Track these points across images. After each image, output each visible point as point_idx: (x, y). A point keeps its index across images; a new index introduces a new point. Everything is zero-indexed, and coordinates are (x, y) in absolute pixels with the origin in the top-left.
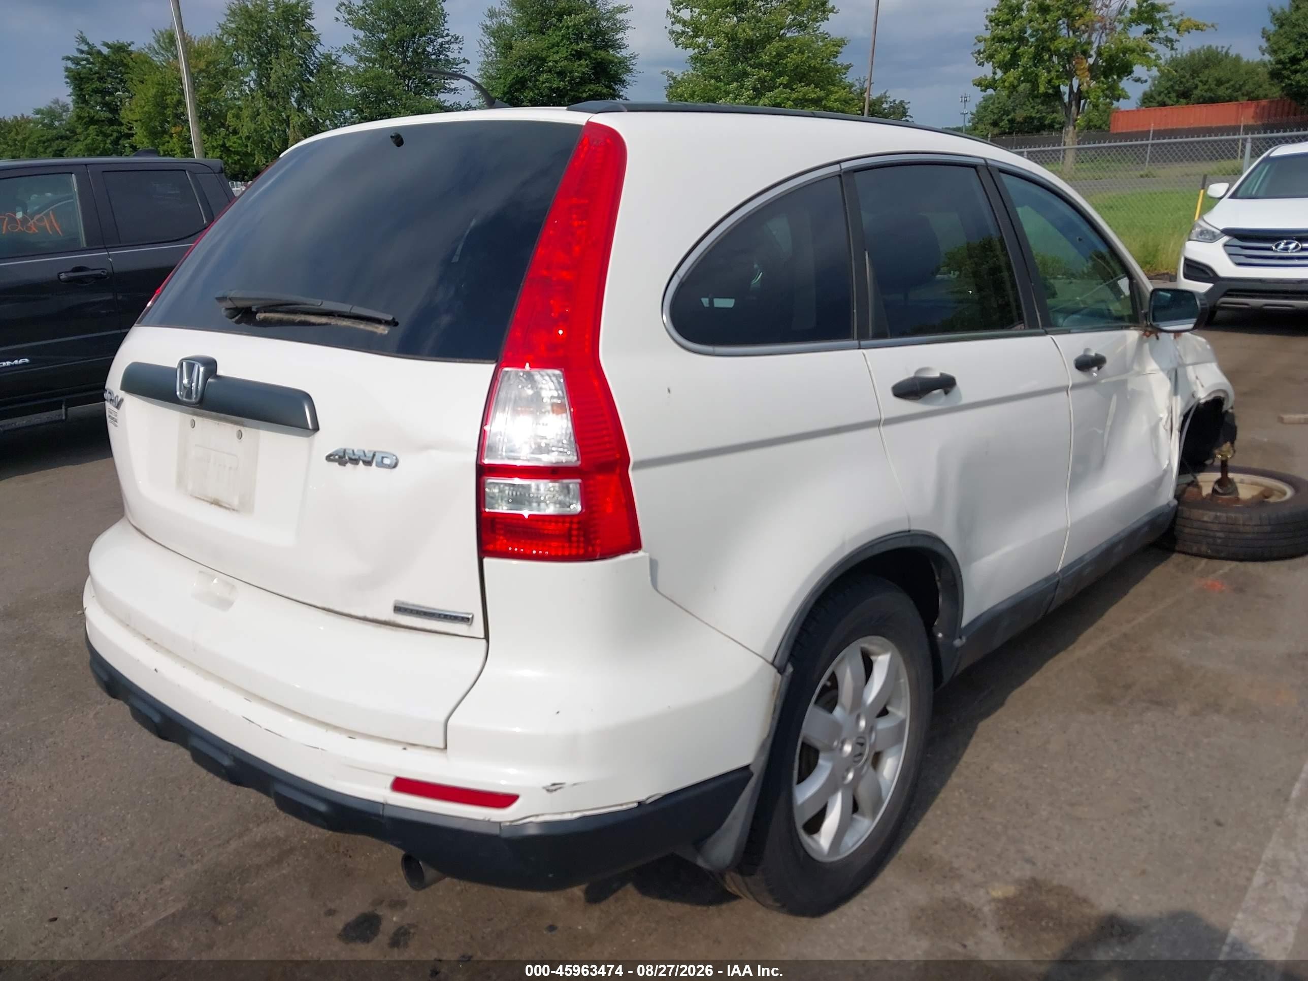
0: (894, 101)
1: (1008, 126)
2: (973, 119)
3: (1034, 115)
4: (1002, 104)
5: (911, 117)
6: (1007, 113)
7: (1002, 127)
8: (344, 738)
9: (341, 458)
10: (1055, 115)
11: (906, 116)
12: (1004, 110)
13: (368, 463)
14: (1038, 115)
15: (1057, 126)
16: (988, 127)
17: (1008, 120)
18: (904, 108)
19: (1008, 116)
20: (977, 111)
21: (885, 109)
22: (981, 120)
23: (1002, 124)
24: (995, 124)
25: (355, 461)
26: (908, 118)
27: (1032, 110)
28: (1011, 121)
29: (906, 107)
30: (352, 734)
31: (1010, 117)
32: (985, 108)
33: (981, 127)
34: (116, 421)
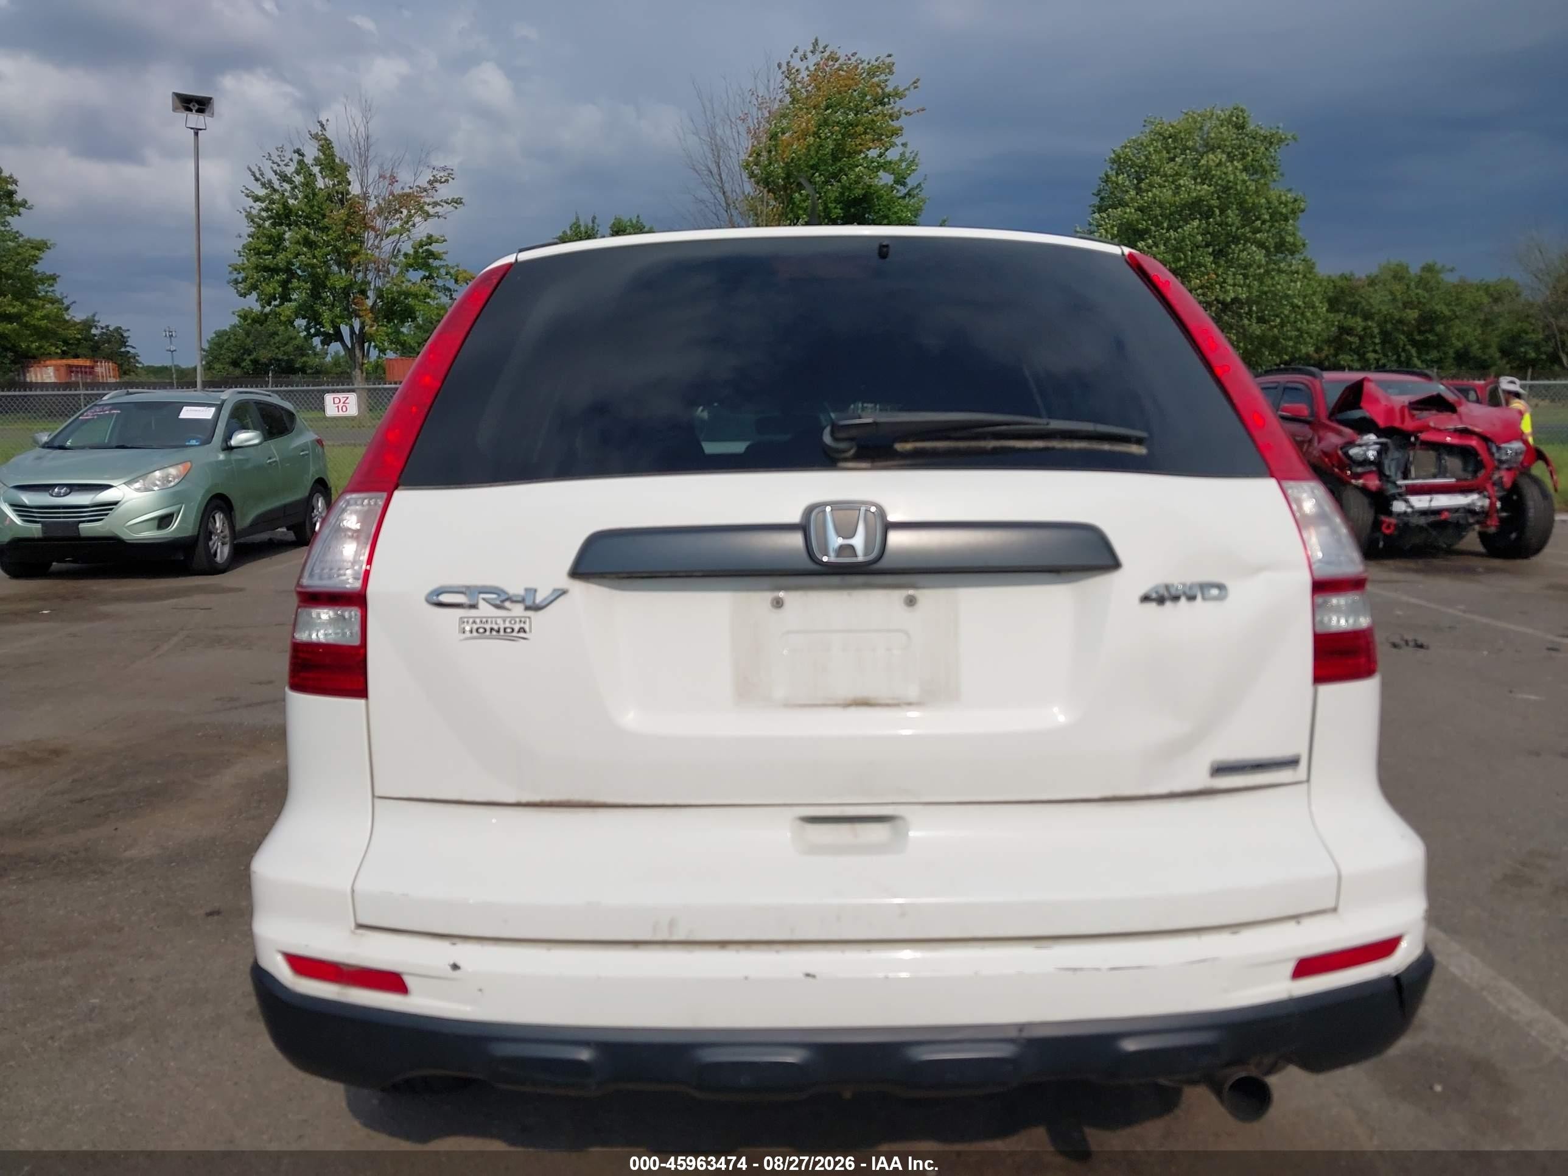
0: (107, 326)
1: (252, 367)
2: (206, 356)
3: (280, 357)
4: (240, 342)
5: (133, 348)
6: (249, 352)
7: (243, 368)
8: (1226, 938)
9: (1160, 597)
10: (304, 359)
11: (126, 346)
12: (244, 349)
13: (1192, 598)
14: (285, 358)
15: (309, 371)
16: (227, 366)
17: (251, 360)
18: (122, 336)
19: (249, 355)
20: (210, 348)
21: (94, 335)
22: (216, 359)
23: (243, 364)
24: (235, 364)
25: (1176, 598)
26: (128, 349)
27: (277, 351)
28: (255, 362)
29: (125, 335)
30: (1234, 927)
31: (252, 357)
32: (220, 345)
33: (217, 366)
34: (519, 632)
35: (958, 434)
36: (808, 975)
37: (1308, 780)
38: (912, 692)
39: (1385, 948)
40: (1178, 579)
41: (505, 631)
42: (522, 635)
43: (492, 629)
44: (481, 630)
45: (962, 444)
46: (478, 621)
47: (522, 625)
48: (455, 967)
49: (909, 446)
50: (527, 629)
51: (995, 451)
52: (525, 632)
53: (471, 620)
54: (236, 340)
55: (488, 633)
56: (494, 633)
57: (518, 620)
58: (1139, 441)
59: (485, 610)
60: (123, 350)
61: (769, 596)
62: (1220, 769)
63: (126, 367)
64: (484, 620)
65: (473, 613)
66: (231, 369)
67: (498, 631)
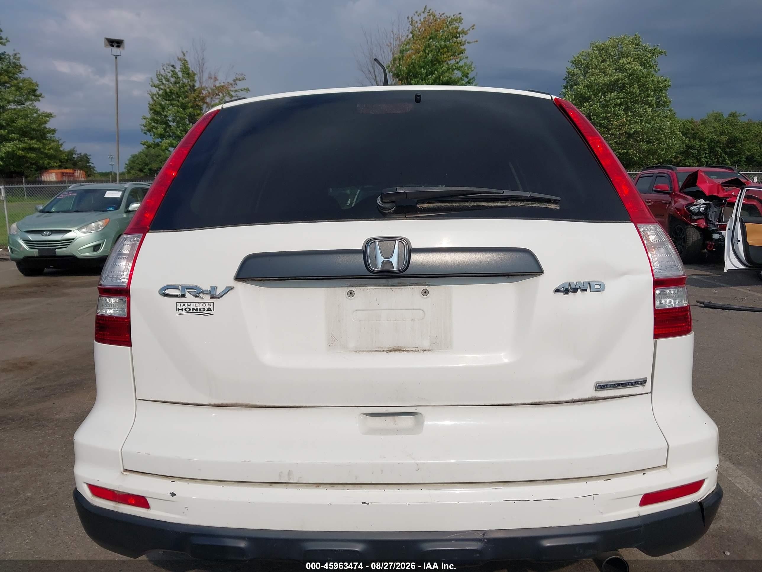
0: (80, 154)
1: (149, 172)
2: (127, 167)
4: (143, 160)
5: (93, 164)
6: (147, 165)
7: (145, 173)
8: (601, 483)
9: (566, 290)
11: (89, 163)
12: (145, 163)
13: (584, 290)
16: (137, 172)
17: (148, 169)
18: (87, 158)
19: (148, 166)
20: (129, 164)
21: (74, 158)
22: (132, 168)
23: (145, 171)
24: (141, 170)
25: (575, 290)
26: (90, 164)
28: (150, 170)
29: (89, 157)
30: (607, 477)
31: (149, 167)
32: (133, 162)
33: (132, 172)
34: (207, 310)
35: (453, 199)
36: (364, 503)
37: (651, 392)
38: (426, 344)
39: (695, 487)
40: (575, 279)
41: (200, 310)
42: (209, 312)
43: (193, 309)
44: (188, 310)
45: (455, 205)
46: (186, 304)
47: (209, 307)
48: (173, 494)
49: (425, 206)
50: (212, 310)
51: (473, 208)
52: (211, 311)
53: (182, 304)
54: (141, 159)
55: (191, 311)
56: (194, 311)
57: (207, 304)
58: (555, 202)
59: (190, 298)
60: (88, 165)
61: (347, 290)
62: (600, 387)
63: (89, 173)
64: (189, 304)
65: (183, 300)
66: (139, 173)
67: (197, 310)
